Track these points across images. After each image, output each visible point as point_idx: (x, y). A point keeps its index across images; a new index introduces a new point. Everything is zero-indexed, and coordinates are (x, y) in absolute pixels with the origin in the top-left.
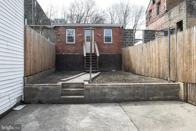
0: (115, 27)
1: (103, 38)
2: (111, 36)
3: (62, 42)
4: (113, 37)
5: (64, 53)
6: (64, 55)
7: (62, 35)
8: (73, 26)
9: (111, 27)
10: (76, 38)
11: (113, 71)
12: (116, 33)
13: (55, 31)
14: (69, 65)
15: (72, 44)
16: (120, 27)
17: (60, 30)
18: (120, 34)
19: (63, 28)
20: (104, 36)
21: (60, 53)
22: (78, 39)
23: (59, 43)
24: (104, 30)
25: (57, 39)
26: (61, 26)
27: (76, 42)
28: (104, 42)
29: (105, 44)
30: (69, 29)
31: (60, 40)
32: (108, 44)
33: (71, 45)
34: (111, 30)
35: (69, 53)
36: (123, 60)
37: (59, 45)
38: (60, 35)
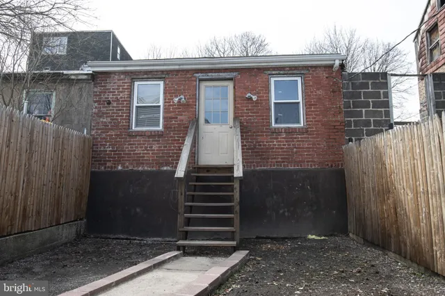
0: (312, 67)
1: (269, 109)
2: (300, 100)
3: (116, 126)
4: (308, 105)
5: (120, 168)
6: (119, 172)
7: (117, 100)
8: (157, 71)
9: (296, 68)
10: (166, 110)
11: (310, 237)
12: (318, 89)
13: (96, 90)
14: (138, 210)
15: (151, 132)
16: (331, 66)
17: (111, 85)
18: (334, 92)
19: (122, 77)
20: (273, 100)
21: (109, 164)
22: (172, 115)
23: (106, 129)
24: (273, 80)
25: (101, 117)
26: (114, 73)
27: (165, 127)
28: (273, 125)
29: (277, 132)
30: (142, 79)
31: (109, 119)
32: (289, 131)
33: (149, 137)
34: (299, 79)
35: (139, 164)
36: (352, 194)
37: (104, 135)
38: (109, 103)
